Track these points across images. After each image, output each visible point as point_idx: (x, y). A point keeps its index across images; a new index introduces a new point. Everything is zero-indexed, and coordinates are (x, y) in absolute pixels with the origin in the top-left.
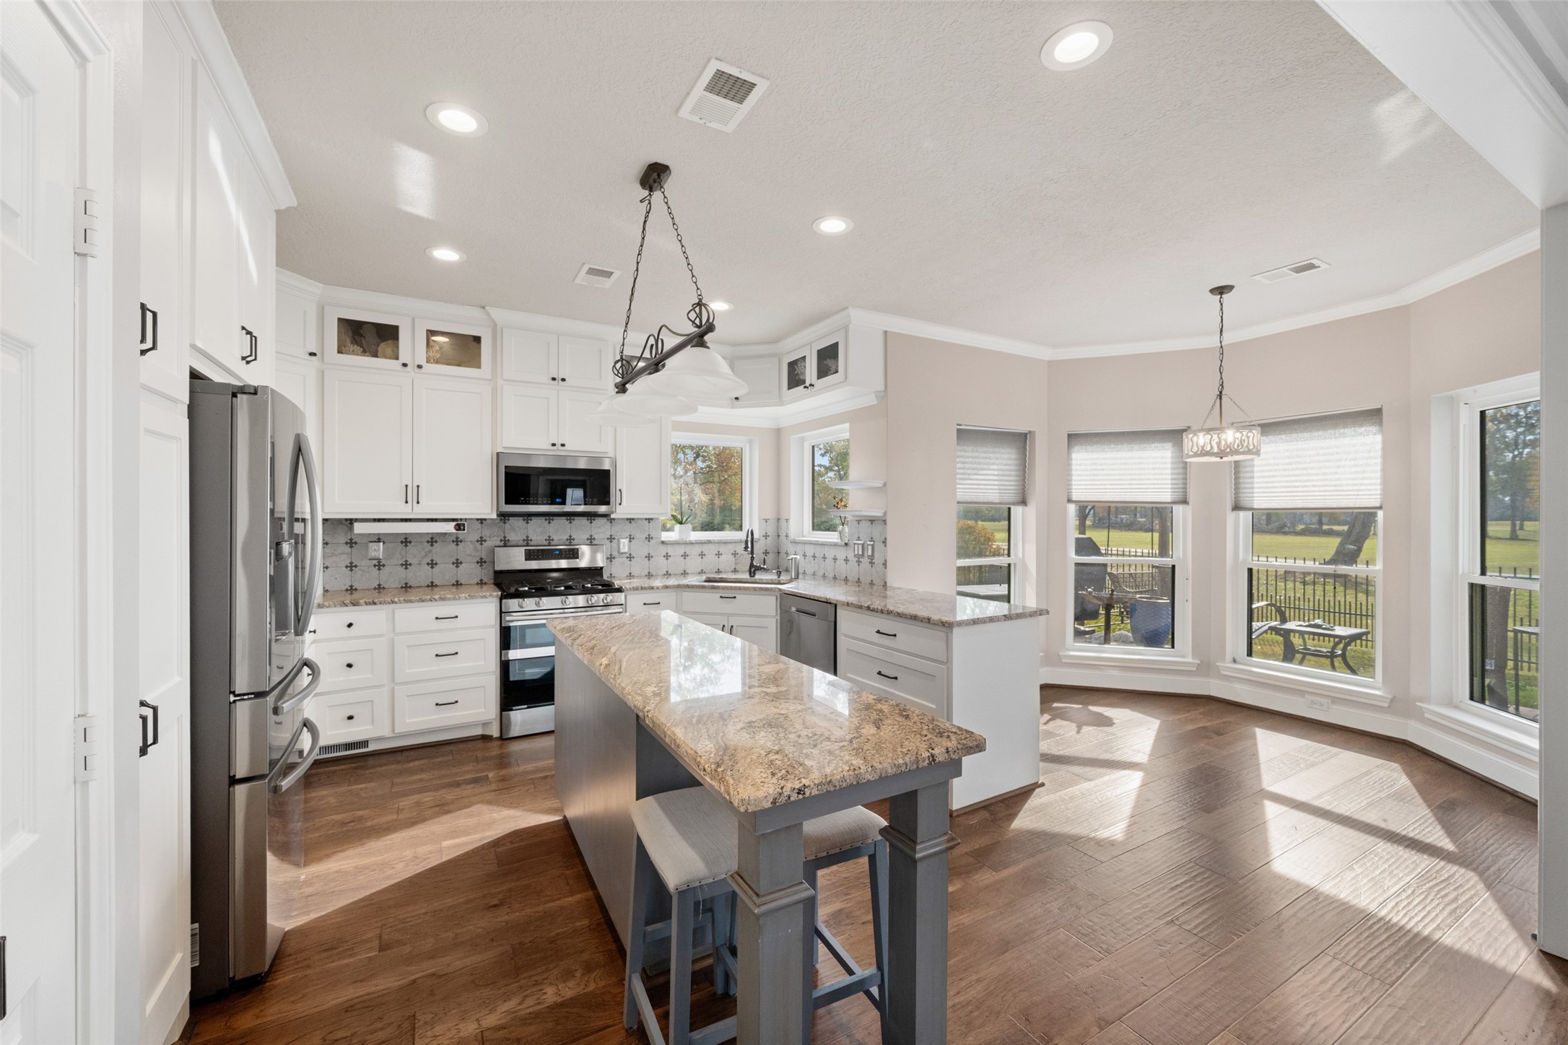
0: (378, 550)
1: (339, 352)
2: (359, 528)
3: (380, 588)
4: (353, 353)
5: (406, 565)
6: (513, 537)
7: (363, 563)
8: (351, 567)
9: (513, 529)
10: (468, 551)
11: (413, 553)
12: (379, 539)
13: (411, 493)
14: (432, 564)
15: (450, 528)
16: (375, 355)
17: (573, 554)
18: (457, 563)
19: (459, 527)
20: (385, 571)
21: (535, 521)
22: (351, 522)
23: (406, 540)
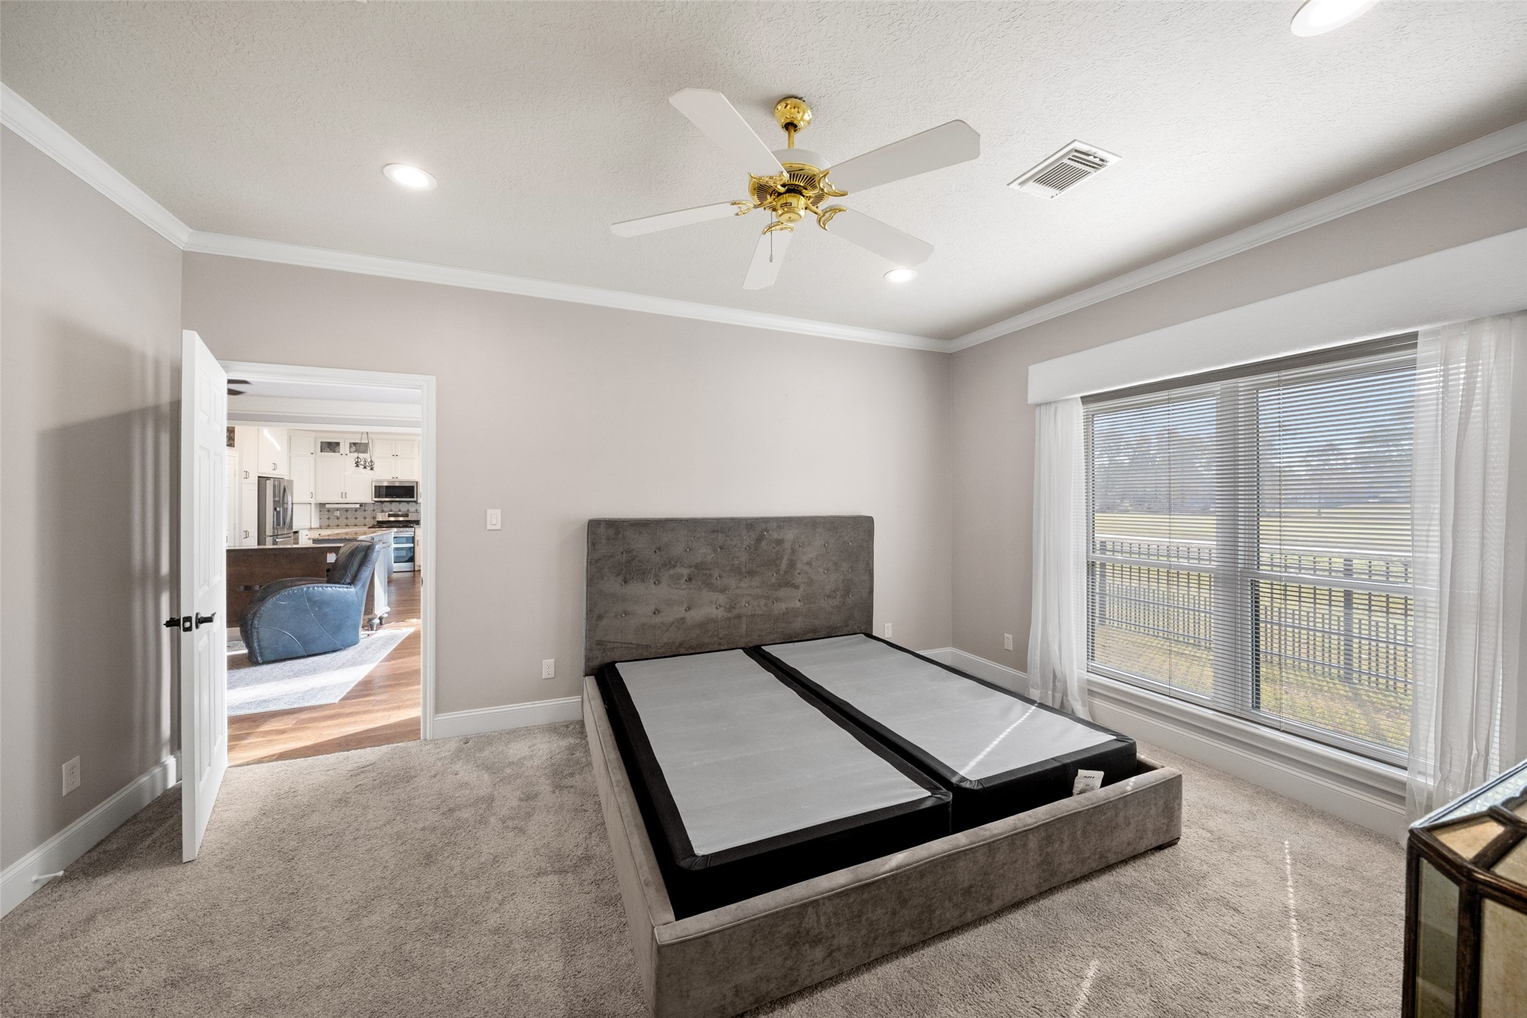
0: (338, 513)
1: (321, 451)
2: (327, 506)
3: (338, 526)
4: (327, 452)
5: (347, 518)
6: (385, 509)
7: (332, 517)
8: (329, 518)
9: (385, 506)
10: (368, 514)
11: (349, 514)
12: (338, 509)
13: (344, 495)
14: (356, 518)
15: (358, 506)
16: (334, 452)
17: (407, 515)
18: (365, 518)
19: (360, 506)
20: (340, 520)
21: (394, 504)
22: (325, 504)
23: (347, 510)
